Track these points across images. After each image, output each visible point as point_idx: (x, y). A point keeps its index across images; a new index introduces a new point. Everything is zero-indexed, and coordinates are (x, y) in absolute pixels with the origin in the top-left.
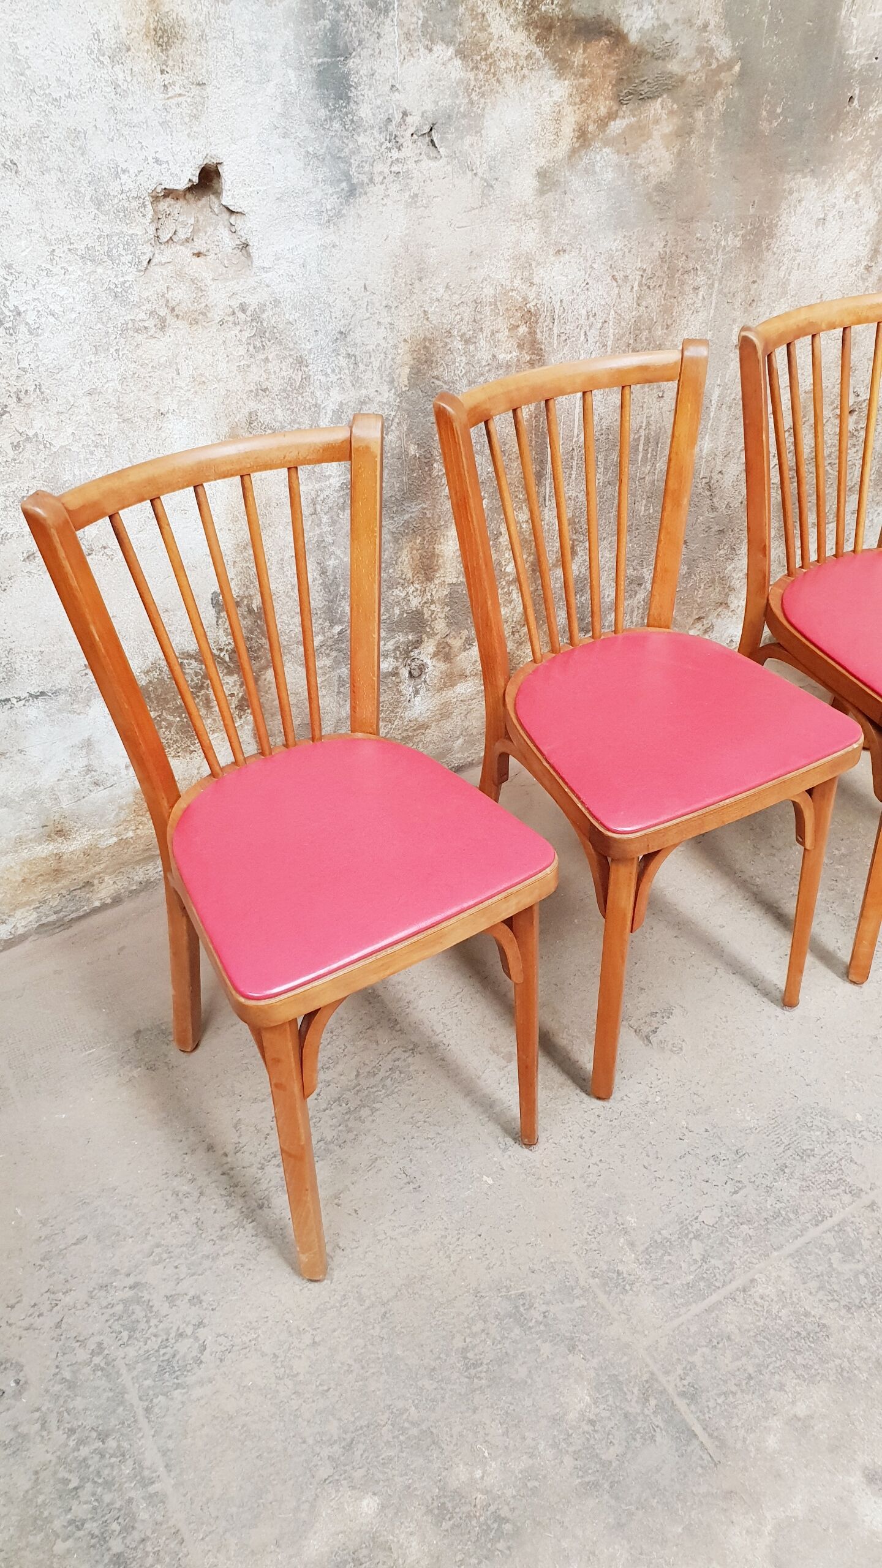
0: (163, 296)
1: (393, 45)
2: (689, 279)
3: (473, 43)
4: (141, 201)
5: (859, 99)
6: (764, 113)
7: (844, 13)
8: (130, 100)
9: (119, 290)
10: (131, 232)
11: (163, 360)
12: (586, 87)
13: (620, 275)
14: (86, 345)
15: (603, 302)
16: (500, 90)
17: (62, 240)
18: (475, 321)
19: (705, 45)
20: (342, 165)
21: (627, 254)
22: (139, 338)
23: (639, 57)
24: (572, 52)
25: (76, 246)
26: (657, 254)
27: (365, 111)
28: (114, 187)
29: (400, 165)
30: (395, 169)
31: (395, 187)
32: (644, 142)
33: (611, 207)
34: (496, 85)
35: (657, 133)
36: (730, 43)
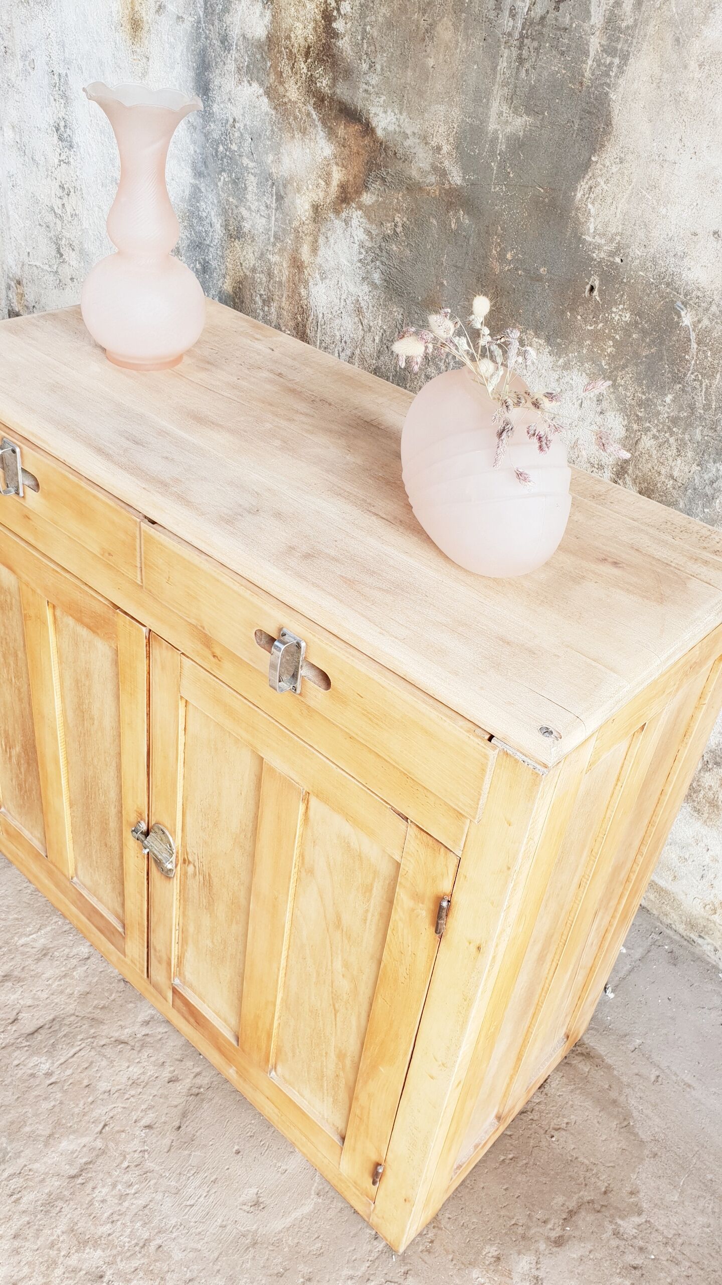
1: (231, 72)
3: (274, 91)
5: (600, 291)
6: (494, 252)
7: (579, 195)
8: (120, 53)
12: (346, 156)
13: (365, 322)
15: (352, 335)
16: (291, 131)
19: (439, 165)
23: (385, 150)
27: (215, 108)
33: (360, 261)
34: (288, 126)
35: (399, 220)
36: (461, 173)
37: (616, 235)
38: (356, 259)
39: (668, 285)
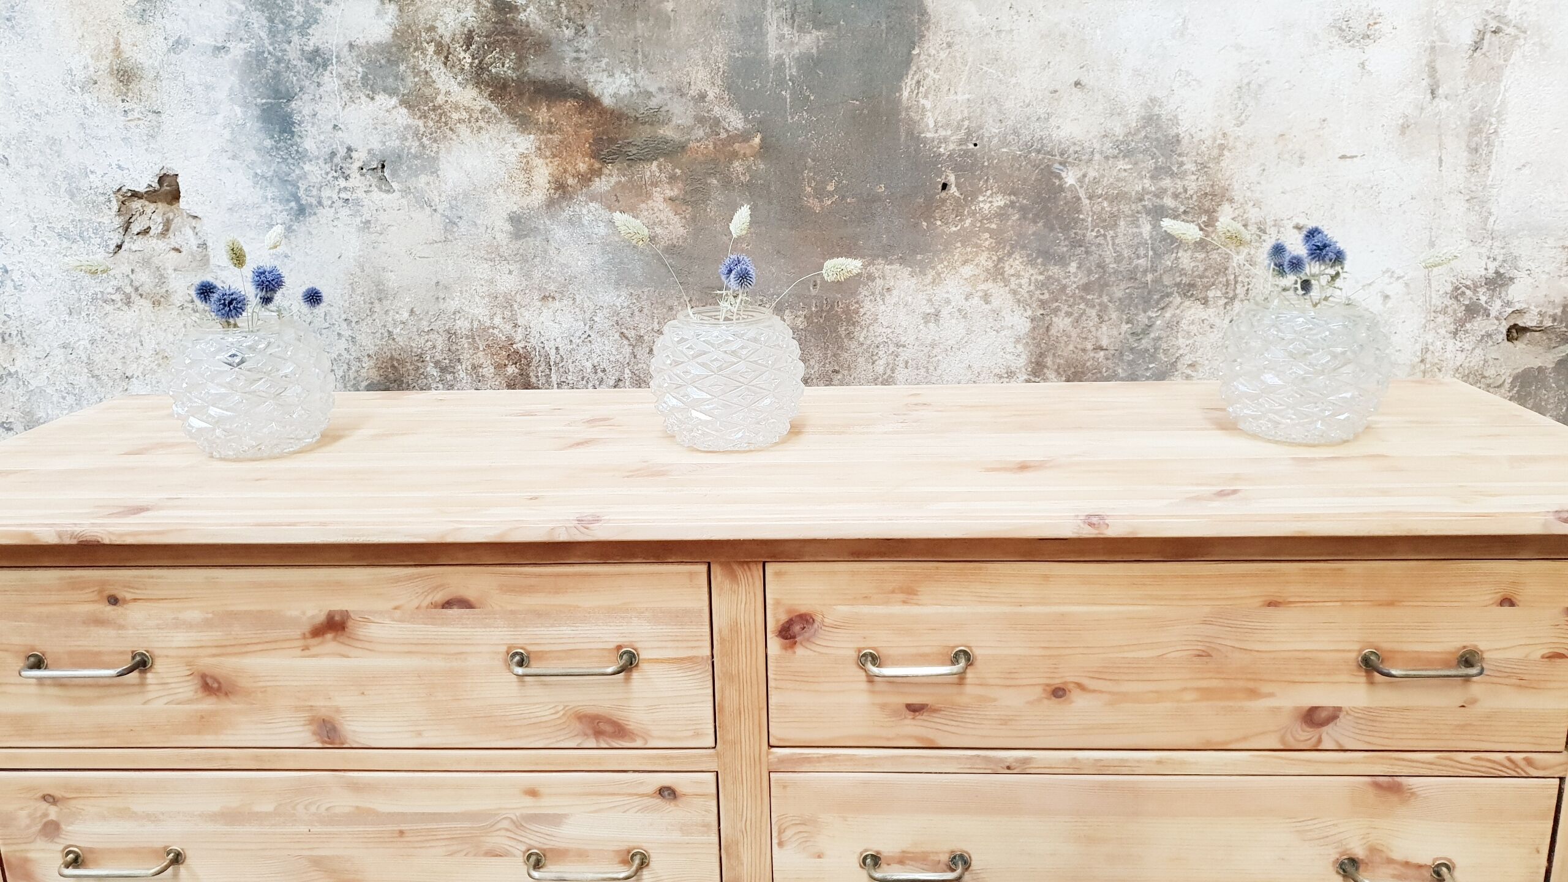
0: (128, 276)
1: (334, 92)
3: (417, 96)
5: (958, 185)
6: (808, 189)
7: (905, 94)
8: (96, 119)
11: (128, 331)
12: (557, 143)
13: (631, 334)
15: (611, 359)
16: (455, 137)
17: (42, 219)
18: (449, 350)
19: (706, 115)
20: (289, 187)
21: (637, 313)
22: (108, 308)
23: (619, 119)
29: (349, 193)
30: (343, 195)
31: (344, 212)
32: (643, 202)
33: (609, 262)
34: (449, 133)
35: (657, 195)
36: (741, 116)
37: (963, 121)
39: (1039, 152)
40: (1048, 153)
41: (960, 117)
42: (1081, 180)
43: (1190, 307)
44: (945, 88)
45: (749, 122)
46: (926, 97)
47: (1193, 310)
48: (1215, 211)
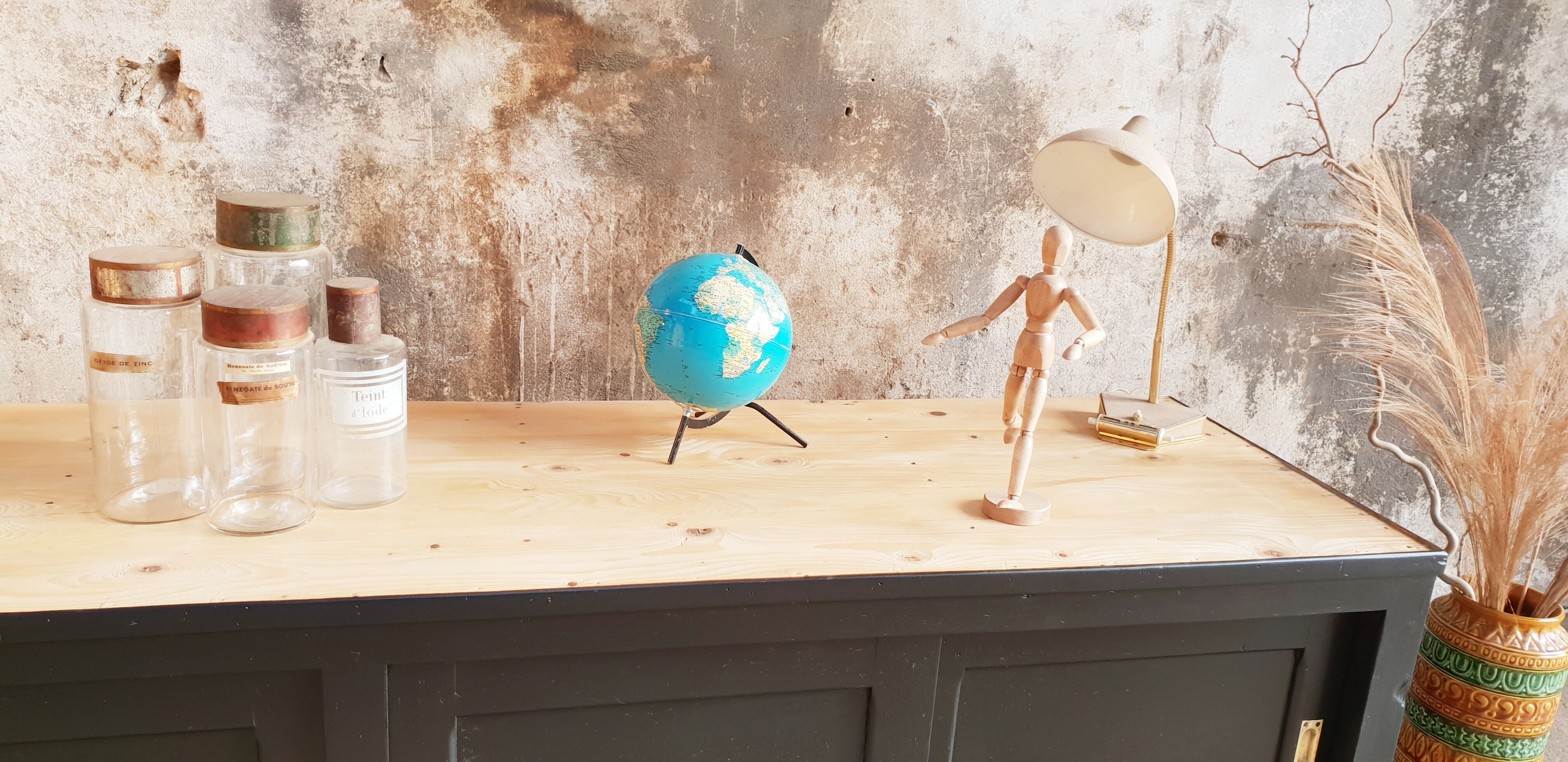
0: (118, 141)
2: (676, 234)
4: (103, 66)
5: (859, 111)
6: (745, 104)
7: (825, 36)
9: (78, 128)
10: (92, 87)
11: (112, 192)
12: (542, 51)
13: (593, 214)
14: (42, 165)
15: (575, 234)
16: (451, 39)
17: (29, 81)
18: (430, 222)
19: (669, 38)
20: (292, 71)
21: (598, 197)
22: (94, 169)
23: (597, 35)
24: (525, 21)
25: (42, 88)
26: (633, 203)
27: (314, 33)
28: (80, 52)
29: (349, 80)
30: (343, 81)
31: (343, 96)
32: (611, 105)
33: (577, 153)
34: (446, 35)
35: (623, 100)
36: (696, 41)
37: (865, 60)
38: (569, 153)
39: (918, 89)
40: (925, 90)
41: (863, 57)
42: (945, 113)
43: (1013, 212)
44: (854, 34)
45: (703, 47)
46: (840, 40)
47: (1015, 214)
48: (1035, 141)
